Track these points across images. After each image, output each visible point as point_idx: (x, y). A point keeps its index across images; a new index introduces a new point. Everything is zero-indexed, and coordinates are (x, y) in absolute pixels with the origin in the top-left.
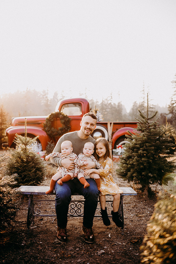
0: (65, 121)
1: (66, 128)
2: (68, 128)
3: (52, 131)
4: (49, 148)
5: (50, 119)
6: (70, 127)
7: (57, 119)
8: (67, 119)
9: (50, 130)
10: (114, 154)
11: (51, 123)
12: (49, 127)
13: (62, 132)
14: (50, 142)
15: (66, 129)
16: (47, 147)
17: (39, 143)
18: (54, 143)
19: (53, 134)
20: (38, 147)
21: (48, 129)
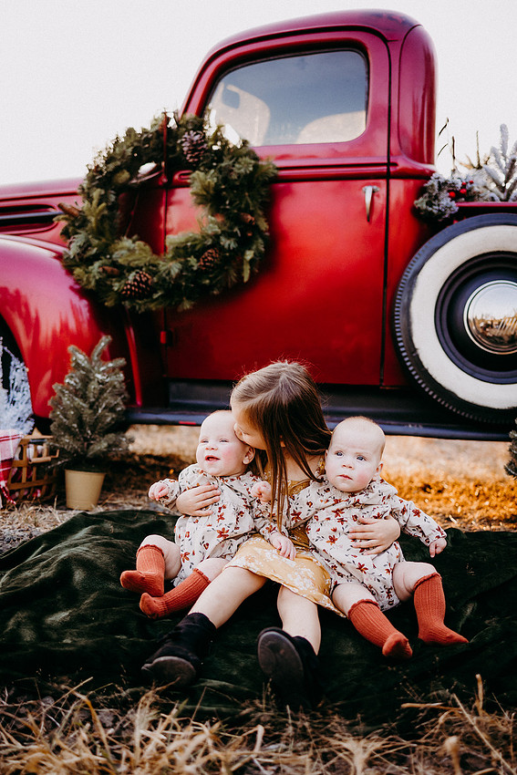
0: (226, 180)
1: (229, 235)
2: (244, 243)
3: (114, 264)
4: (66, 400)
5: (111, 166)
6: (264, 225)
8: (244, 167)
9: (96, 258)
11: (113, 198)
12: (99, 233)
13: (186, 267)
14: (88, 352)
15: (226, 242)
16: (57, 387)
17: (15, 361)
18: (121, 362)
19: (116, 289)
20: (9, 393)
21: (90, 245)
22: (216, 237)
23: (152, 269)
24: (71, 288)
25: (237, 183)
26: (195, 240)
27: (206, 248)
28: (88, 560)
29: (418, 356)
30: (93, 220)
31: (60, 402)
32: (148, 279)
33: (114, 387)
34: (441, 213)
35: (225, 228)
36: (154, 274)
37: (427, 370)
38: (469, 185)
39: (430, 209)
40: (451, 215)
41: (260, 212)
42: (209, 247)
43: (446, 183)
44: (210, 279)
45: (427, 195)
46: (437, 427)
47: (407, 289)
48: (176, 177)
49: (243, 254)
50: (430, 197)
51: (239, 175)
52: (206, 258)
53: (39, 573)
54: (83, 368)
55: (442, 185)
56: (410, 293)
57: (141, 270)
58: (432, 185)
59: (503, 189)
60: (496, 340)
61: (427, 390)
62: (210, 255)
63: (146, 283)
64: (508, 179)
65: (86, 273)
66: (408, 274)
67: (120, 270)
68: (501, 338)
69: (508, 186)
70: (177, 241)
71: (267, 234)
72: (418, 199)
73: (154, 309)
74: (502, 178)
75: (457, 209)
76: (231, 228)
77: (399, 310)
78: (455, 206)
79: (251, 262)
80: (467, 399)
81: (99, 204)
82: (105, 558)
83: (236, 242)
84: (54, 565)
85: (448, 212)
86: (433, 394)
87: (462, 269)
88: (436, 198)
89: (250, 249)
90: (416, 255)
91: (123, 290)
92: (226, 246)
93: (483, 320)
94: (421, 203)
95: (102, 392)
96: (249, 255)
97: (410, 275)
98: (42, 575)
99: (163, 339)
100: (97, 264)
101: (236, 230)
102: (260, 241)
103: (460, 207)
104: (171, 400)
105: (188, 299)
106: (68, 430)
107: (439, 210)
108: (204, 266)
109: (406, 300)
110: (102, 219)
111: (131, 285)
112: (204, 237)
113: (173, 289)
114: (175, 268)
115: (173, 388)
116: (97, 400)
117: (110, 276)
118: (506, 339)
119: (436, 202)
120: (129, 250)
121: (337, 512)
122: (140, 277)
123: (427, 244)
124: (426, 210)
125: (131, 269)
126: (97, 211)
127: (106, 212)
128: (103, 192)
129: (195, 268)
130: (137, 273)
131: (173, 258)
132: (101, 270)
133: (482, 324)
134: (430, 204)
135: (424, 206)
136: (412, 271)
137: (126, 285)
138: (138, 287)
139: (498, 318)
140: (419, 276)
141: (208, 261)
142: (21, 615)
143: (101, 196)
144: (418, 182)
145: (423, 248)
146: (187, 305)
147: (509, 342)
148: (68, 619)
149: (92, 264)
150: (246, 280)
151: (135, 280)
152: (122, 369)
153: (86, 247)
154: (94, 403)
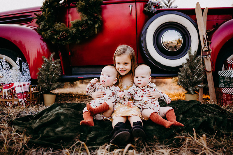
1: (90, 20)
3: (55, 30)
4: (43, 72)
6: (100, 17)
7: (69, 4)
9: (48, 29)
10: (222, 85)
11: (52, 11)
14: (48, 58)
15: (90, 22)
16: (39, 69)
17: (23, 63)
18: (59, 60)
19: (56, 38)
20: (22, 73)
21: (46, 25)
22: (86, 20)
23: (67, 31)
24: (41, 39)
25: (91, 5)
26: (80, 22)
27: (83, 24)
28: (64, 113)
29: (149, 53)
30: (46, 17)
31: (41, 73)
32: (66, 34)
33: (58, 68)
34: (152, 12)
35: (89, 18)
36: (67, 33)
37: (152, 57)
38: (159, 4)
39: (149, 11)
40: (154, 12)
41: (99, 13)
42: (85, 24)
43: (153, 3)
44: (85, 33)
45: (148, 6)
46: (156, 74)
47: (144, 34)
48: (71, 4)
49: (95, 26)
50: (148, 7)
51: (92, 2)
52: (84, 27)
53: (49, 118)
54: (47, 62)
55: (152, 3)
56: (145, 35)
57: (63, 32)
58: (149, 4)
59: (167, 6)
60: (171, 47)
61: (152, 63)
62: (85, 26)
63: (65, 35)
64: (168, 3)
65: (46, 33)
66: (144, 29)
67: (57, 32)
68: (172, 47)
69: (169, 5)
70: (74, 22)
71: (101, 20)
72: (145, 8)
73: (68, 44)
74: (167, 2)
75: (156, 11)
76: (91, 18)
77: (142, 40)
78: (156, 10)
79: (97, 28)
80: (164, 65)
81: (48, 12)
82: (69, 112)
83: (92, 22)
84: (54, 115)
85: (154, 11)
86: (154, 64)
87: (160, 27)
88: (150, 7)
89: (96, 24)
90: (146, 24)
91: (58, 38)
92: (90, 23)
93: (166, 42)
94: (146, 9)
95: (54, 69)
96: (97, 26)
97: (145, 30)
98: (50, 118)
99: (70, 54)
100: (49, 31)
101: (92, 18)
102: (99, 22)
103: (157, 10)
104: (73, 73)
105: (79, 40)
106: (44, 82)
107: (151, 11)
108: (83, 29)
109: (144, 37)
110: (49, 17)
111: (60, 36)
112: (83, 21)
113: (74, 37)
114: (74, 30)
115: (73, 69)
116: (52, 72)
117: (53, 34)
118: (173, 47)
119: (150, 9)
120: (59, 26)
121: (143, 90)
122: (63, 34)
123: (149, 21)
124: (148, 11)
125: (60, 32)
126: (48, 15)
127: (50, 15)
128: (49, 9)
129: (81, 30)
130: (62, 32)
131: (73, 28)
132: (50, 32)
133: (166, 43)
134: (148, 9)
135: (147, 10)
136: (145, 29)
137: (59, 36)
138: (63, 37)
139: (171, 41)
140: (148, 30)
141: (85, 28)
142: (48, 129)
143: (48, 10)
144: (144, 3)
145: (148, 22)
146: (79, 42)
147: (174, 48)
148: (63, 129)
149: (48, 31)
150: (96, 33)
151: (62, 35)
152: (60, 62)
153: (44, 26)
154: (51, 73)
